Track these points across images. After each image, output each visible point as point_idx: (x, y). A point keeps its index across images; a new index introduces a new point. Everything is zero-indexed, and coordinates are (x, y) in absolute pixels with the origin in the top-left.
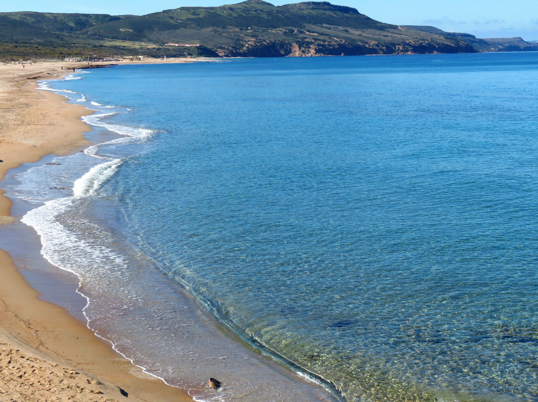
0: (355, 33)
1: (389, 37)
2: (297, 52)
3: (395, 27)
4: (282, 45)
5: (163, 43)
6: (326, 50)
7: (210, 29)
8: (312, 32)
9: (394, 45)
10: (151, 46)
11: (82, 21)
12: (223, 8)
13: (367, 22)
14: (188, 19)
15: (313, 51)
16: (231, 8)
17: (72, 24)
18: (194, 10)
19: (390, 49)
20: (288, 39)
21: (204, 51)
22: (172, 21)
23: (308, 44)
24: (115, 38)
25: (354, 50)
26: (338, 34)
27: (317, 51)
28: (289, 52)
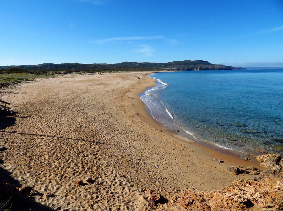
0: (207, 66)
1: (214, 67)
2: (195, 69)
3: (215, 65)
4: (193, 68)
5: (170, 68)
6: (201, 69)
7: (179, 65)
8: (198, 66)
9: (215, 68)
10: (168, 68)
11: (155, 64)
12: (181, 61)
13: (209, 64)
14: (175, 64)
15: (198, 69)
16: (183, 61)
17: (154, 65)
18: (176, 62)
19: (214, 69)
20: (193, 67)
21: (178, 70)
22: (172, 64)
23: (198, 68)
24: (161, 67)
25: (207, 69)
26: (203, 66)
27: (199, 69)
28: (194, 70)
